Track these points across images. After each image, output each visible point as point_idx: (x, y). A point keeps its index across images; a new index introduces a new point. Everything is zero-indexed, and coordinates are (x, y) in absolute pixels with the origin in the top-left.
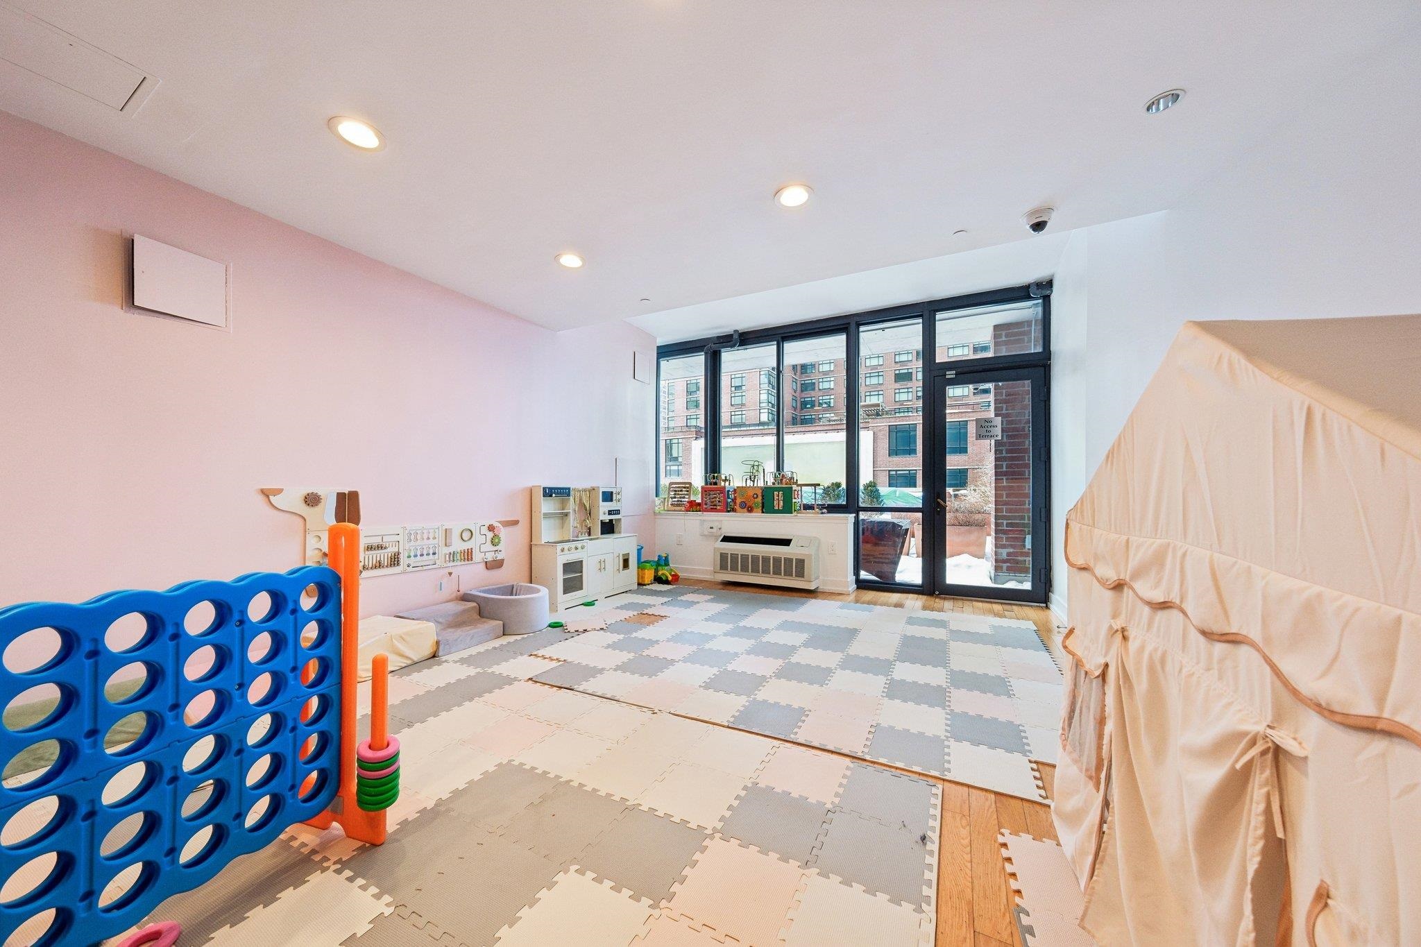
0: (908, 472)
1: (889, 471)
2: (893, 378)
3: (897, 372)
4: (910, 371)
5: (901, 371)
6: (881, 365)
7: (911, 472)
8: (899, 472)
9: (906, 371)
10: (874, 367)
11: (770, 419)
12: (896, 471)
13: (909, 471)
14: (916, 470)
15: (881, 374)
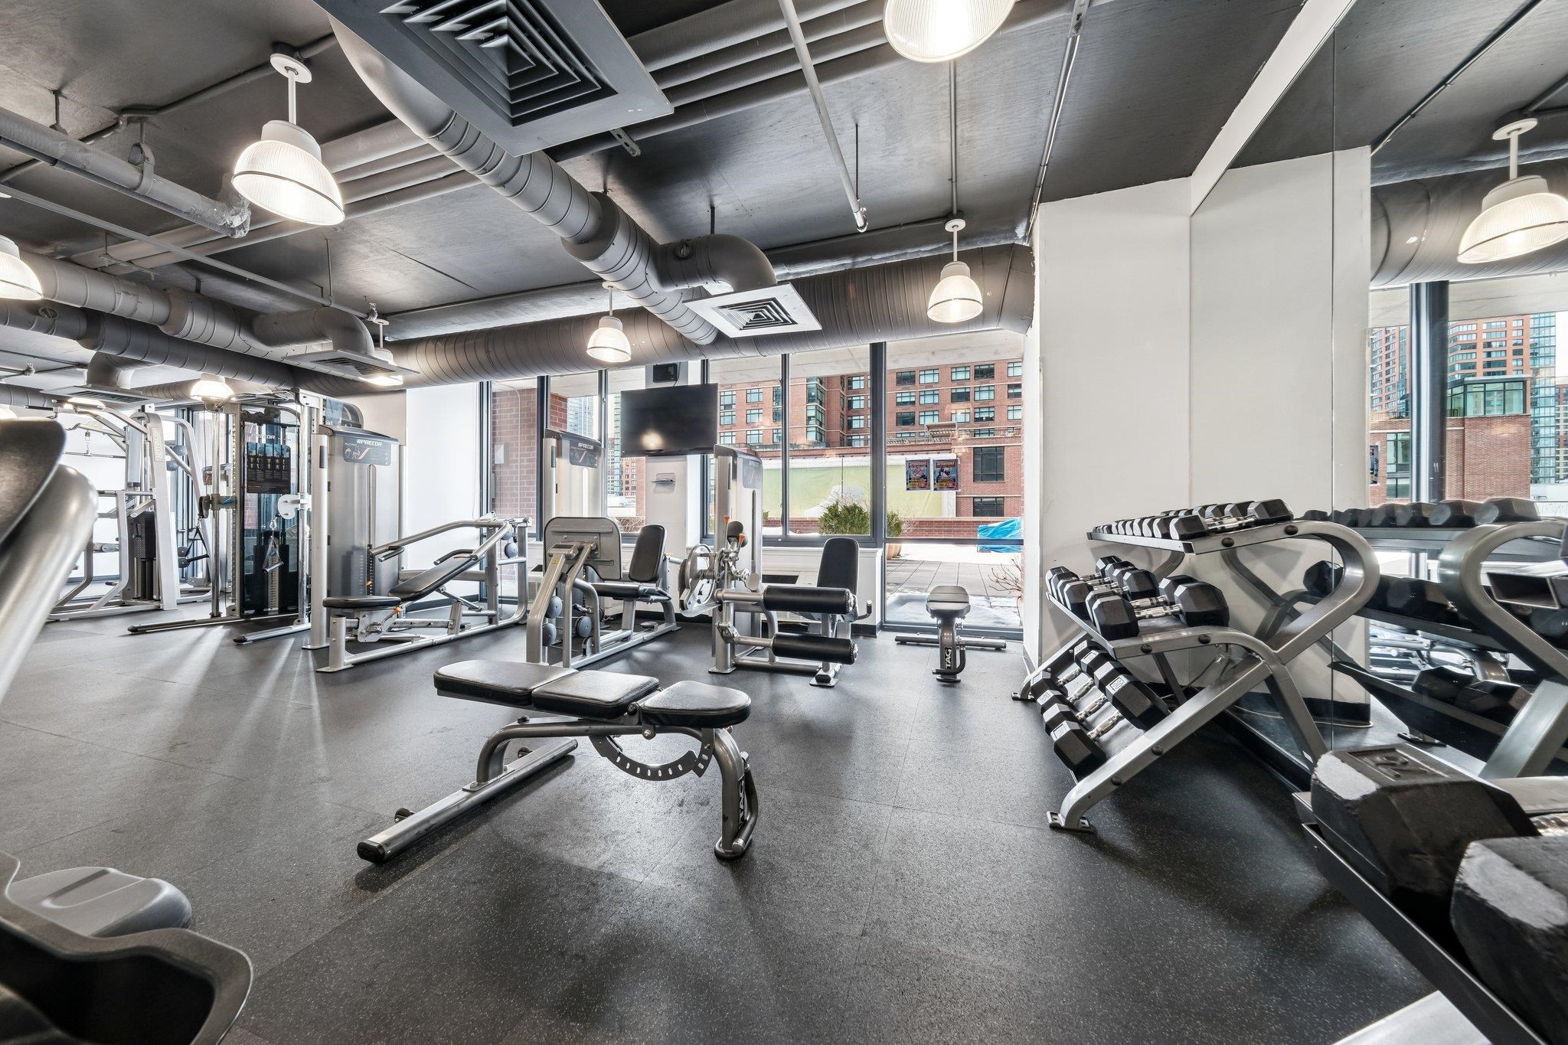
0: (994, 499)
1: (974, 498)
2: (950, 397)
3: (954, 391)
4: (968, 390)
5: (959, 391)
6: (936, 383)
7: (998, 499)
8: (984, 500)
9: (963, 391)
10: (929, 385)
11: (818, 438)
12: (981, 498)
13: (996, 498)
14: (1003, 497)
15: (936, 392)
